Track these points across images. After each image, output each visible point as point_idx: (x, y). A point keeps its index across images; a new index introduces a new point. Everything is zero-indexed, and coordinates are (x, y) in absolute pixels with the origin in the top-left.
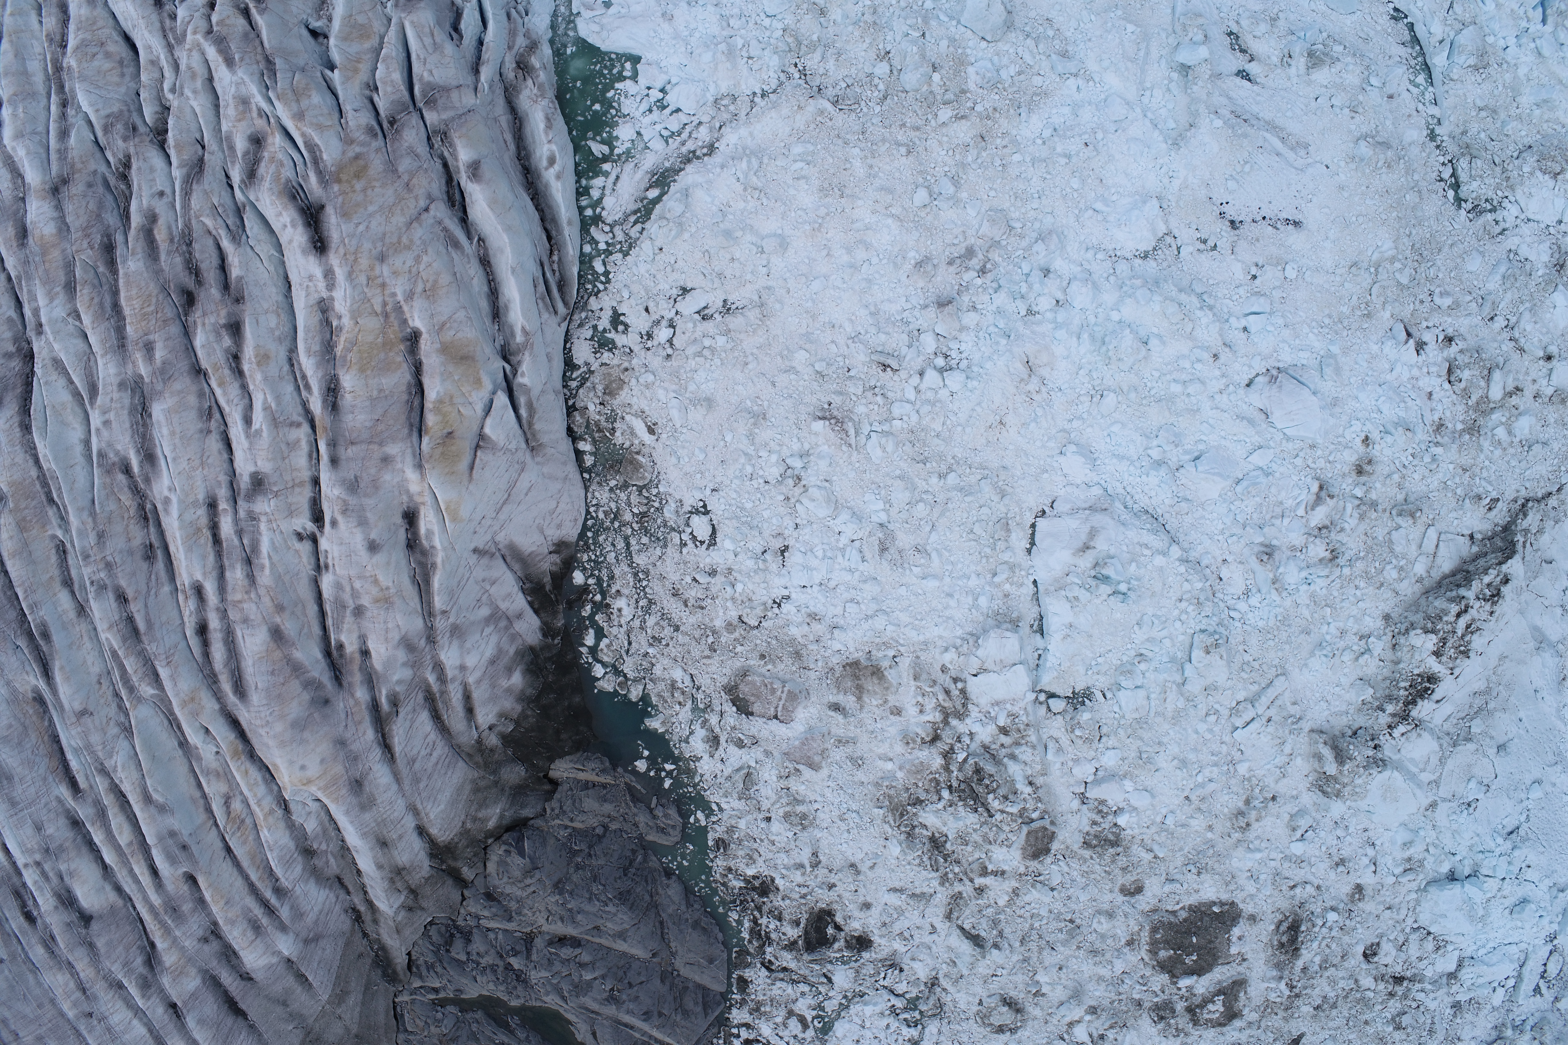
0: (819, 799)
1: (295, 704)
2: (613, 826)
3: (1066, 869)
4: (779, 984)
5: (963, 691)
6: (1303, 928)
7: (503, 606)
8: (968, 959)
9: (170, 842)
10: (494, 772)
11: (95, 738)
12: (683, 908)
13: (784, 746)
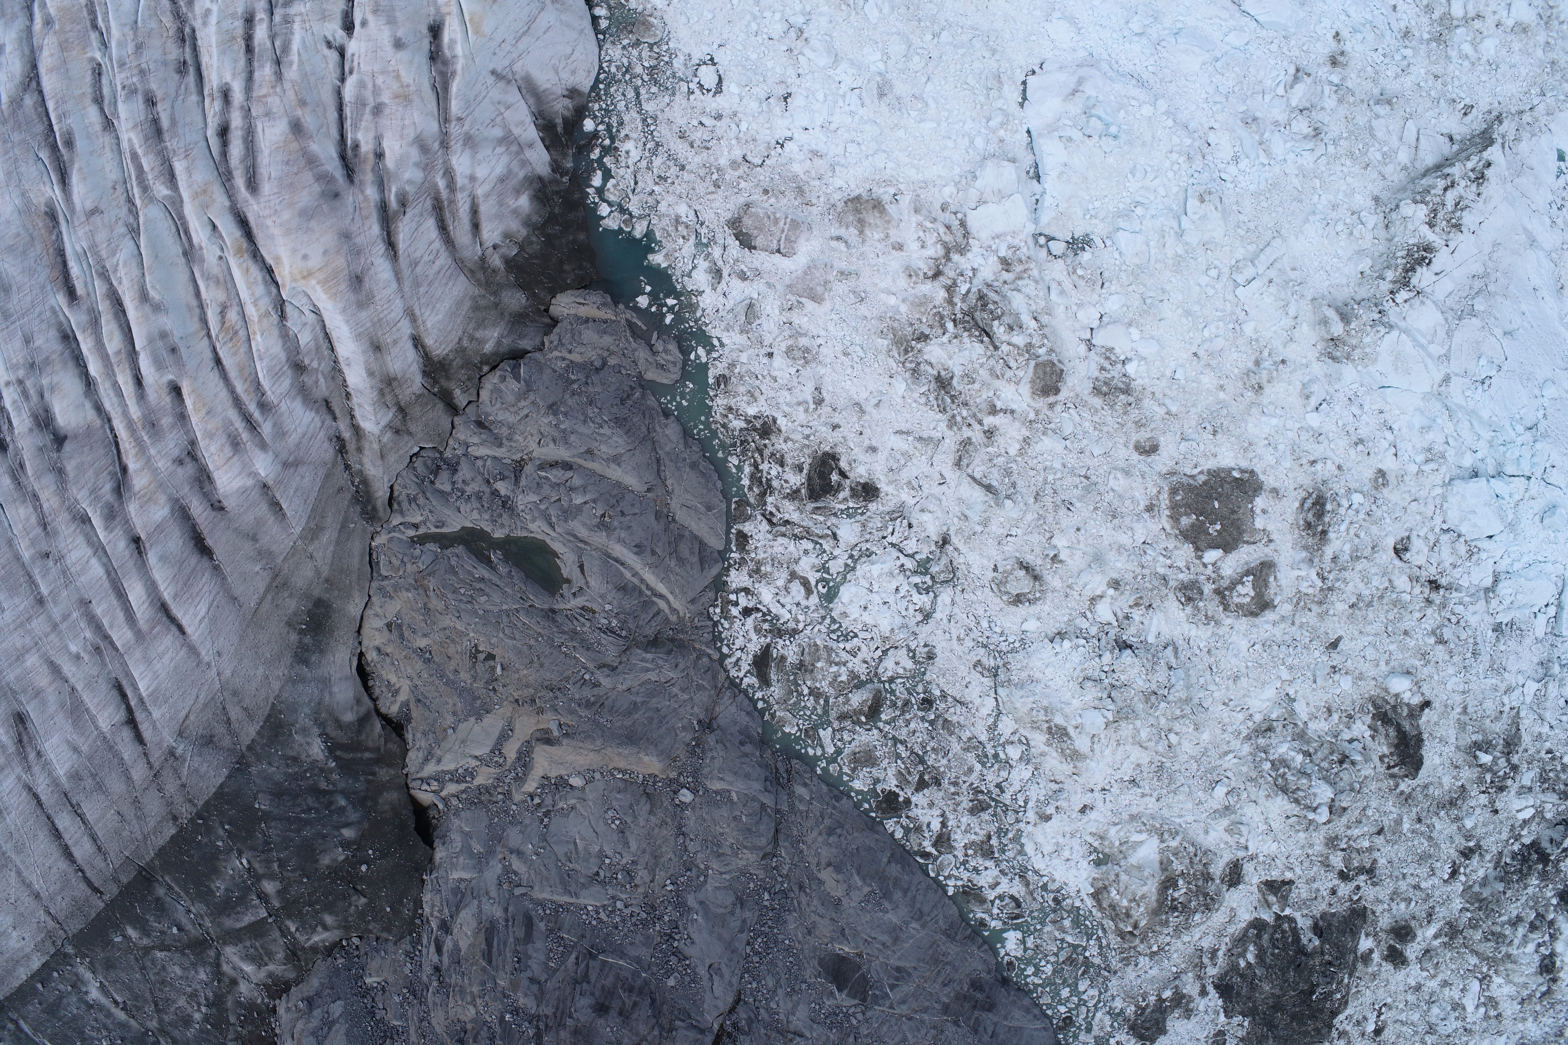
0: (822, 333)
1: (305, 193)
2: (612, 361)
3: (1077, 418)
4: (780, 540)
5: (963, 224)
6: (1329, 507)
7: (516, 131)
8: (981, 507)
9: (160, 344)
10: (495, 293)
11: (101, 236)
12: (681, 446)
13: (787, 281)
